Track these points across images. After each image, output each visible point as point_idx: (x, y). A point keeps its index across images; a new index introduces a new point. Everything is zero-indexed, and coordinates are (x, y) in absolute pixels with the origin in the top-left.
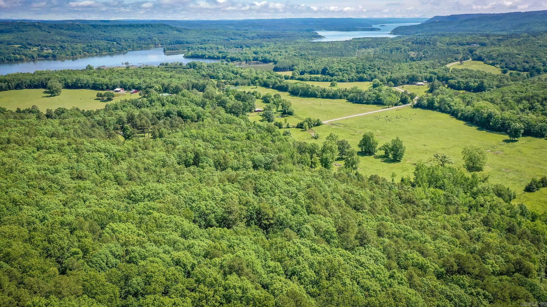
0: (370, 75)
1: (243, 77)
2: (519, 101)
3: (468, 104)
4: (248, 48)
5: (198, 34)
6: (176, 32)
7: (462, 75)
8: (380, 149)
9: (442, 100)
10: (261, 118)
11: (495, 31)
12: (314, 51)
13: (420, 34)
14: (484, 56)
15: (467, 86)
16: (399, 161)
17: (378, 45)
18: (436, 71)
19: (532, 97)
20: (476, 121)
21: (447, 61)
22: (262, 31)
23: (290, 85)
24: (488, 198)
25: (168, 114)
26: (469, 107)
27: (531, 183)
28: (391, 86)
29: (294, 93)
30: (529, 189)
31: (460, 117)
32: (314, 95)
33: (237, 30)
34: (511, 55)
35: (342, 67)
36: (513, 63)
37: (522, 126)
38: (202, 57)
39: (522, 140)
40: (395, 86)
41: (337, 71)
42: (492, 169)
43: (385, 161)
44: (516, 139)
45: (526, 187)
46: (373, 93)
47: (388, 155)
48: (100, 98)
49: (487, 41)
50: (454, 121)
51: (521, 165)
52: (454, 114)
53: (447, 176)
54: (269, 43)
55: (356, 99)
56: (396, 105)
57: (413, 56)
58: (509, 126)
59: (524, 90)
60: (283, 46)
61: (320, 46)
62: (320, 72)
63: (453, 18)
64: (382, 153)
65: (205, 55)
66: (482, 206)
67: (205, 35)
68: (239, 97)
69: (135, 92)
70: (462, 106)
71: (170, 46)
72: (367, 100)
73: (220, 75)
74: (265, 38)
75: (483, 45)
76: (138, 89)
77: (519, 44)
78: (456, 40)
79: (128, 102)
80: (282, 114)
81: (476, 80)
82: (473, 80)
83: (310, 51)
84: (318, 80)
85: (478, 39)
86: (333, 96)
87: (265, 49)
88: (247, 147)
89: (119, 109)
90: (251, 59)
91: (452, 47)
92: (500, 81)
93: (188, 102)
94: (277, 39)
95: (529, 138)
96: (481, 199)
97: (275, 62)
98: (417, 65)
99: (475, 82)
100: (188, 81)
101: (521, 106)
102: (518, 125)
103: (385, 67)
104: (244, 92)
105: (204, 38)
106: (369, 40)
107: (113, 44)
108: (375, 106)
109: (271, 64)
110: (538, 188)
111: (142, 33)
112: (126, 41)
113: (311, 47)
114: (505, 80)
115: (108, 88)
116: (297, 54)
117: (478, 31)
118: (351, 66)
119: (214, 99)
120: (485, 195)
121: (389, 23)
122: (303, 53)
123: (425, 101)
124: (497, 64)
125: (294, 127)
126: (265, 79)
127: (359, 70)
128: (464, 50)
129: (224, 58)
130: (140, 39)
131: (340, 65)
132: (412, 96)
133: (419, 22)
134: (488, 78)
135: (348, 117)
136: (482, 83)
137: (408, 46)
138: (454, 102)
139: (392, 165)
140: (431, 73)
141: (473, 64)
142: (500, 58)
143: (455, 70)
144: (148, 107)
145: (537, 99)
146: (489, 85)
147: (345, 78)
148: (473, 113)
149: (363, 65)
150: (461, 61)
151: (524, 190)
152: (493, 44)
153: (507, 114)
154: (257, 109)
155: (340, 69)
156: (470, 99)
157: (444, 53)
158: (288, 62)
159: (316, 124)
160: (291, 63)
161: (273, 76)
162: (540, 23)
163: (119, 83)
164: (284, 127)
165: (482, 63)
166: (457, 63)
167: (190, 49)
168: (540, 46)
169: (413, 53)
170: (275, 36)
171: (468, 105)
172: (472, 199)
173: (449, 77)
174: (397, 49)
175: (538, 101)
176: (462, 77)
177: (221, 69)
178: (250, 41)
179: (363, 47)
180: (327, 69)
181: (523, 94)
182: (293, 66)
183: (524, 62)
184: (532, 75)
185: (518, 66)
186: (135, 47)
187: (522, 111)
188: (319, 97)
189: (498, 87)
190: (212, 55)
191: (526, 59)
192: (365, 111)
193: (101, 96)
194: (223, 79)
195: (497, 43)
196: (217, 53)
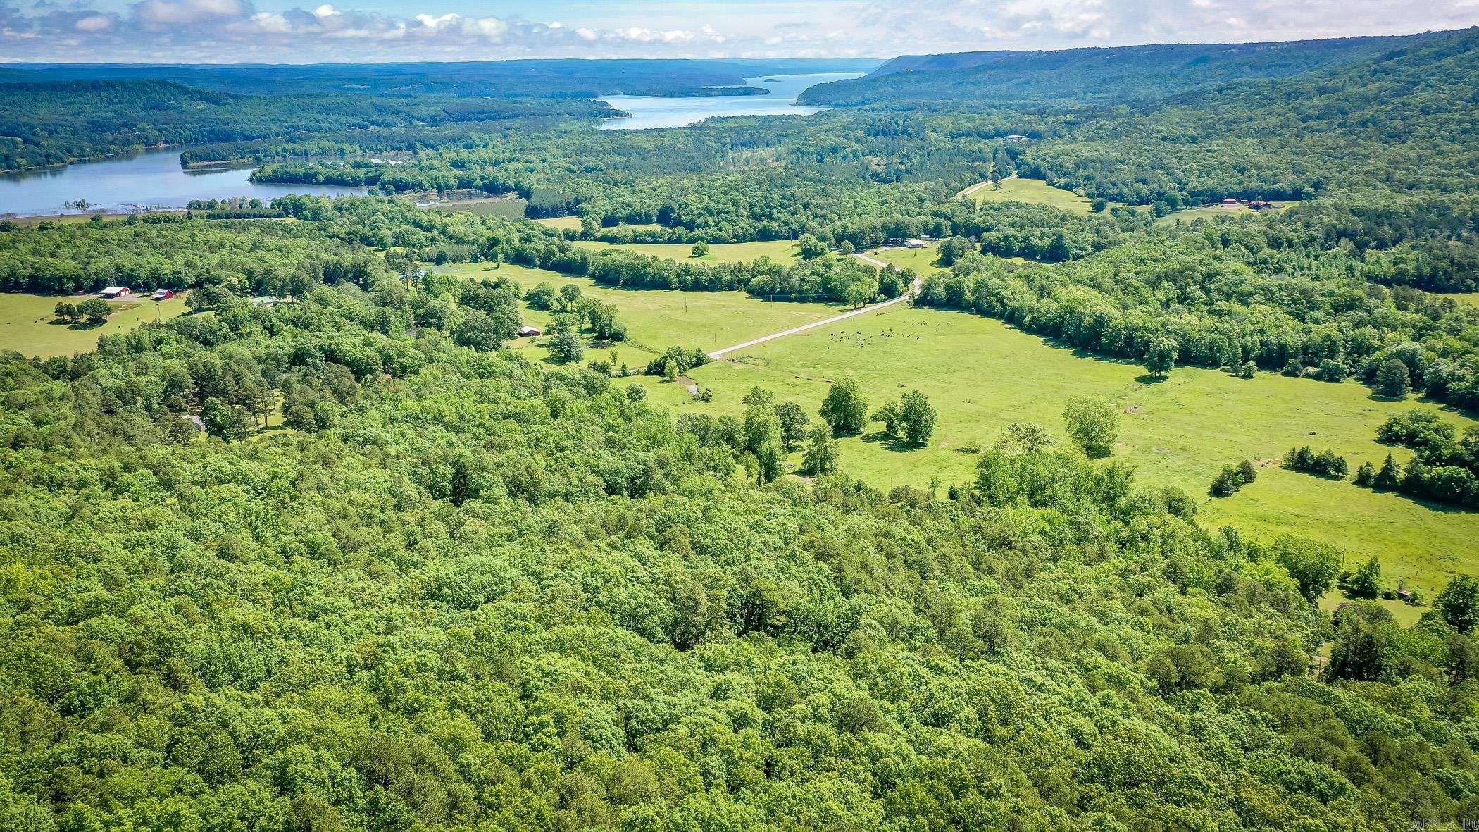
0: (786, 223)
1: (451, 238)
2: (1154, 283)
3: (1042, 292)
4: (431, 152)
5: (271, 110)
6: (201, 106)
7: (1010, 220)
8: (875, 418)
9: (979, 288)
10: (546, 353)
11: (1050, 98)
12: (618, 158)
13: (874, 105)
14: (1044, 166)
15: (1026, 247)
16: (923, 445)
17: (780, 138)
18: (945, 208)
19: (1181, 272)
20: (1067, 333)
21: (962, 181)
22: (452, 99)
23: (591, 259)
24: (1155, 520)
25: (299, 358)
26: (1046, 300)
27: (1223, 476)
28: (847, 252)
29: (607, 278)
30: (1219, 491)
31: (1030, 326)
32: (659, 284)
33: (381, 96)
34: (1106, 164)
35: (712, 205)
36: (1114, 184)
37: (1175, 344)
38: (308, 179)
39: (1176, 376)
40: (857, 251)
41: (700, 215)
42: (1130, 449)
43: (891, 448)
44: (1164, 374)
45: (1213, 486)
46: (812, 274)
47: (895, 432)
48: (65, 316)
49: (1041, 127)
50: (1015, 335)
51: (1189, 434)
52: (1013, 318)
53: (1057, 476)
54: (486, 137)
55: (772, 290)
56: (872, 301)
57: (878, 169)
58: (1146, 344)
59: (1158, 255)
60: (529, 145)
61: (630, 143)
62: (655, 218)
63: (944, 63)
64: (881, 427)
65: (315, 175)
66: (1145, 538)
67: (291, 112)
68: (473, 299)
69: (167, 296)
70: (1031, 300)
71: (200, 149)
72: (801, 292)
73: (387, 234)
74: (469, 120)
75: (1034, 136)
76: (174, 286)
77: (1115, 134)
78: (969, 125)
79: (164, 329)
80: (596, 338)
81: (1044, 230)
82: (1037, 232)
83: (607, 159)
84: (654, 239)
85: (1021, 121)
86: (712, 285)
87: (482, 153)
88: (568, 438)
89: (146, 350)
90: (453, 182)
91: (966, 144)
92: (1098, 232)
93: (338, 319)
94: (506, 123)
95: (1189, 369)
96: (1140, 523)
97: (525, 193)
98: (898, 195)
99: (1043, 235)
100: (308, 256)
101: (1160, 295)
102: (1166, 342)
103: (822, 202)
104: (472, 280)
105: (293, 120)
106: (753, 123)
107: (15, 144)
108: (820, 306)
109: (512, 195)
110: (1237, 485)
111: (94, 107)
112: (50, 133)
113: (608, 147)
114: (1108, 228)
115: (79, 288)
116: (576, 168)
117: (1011, 97)
118: (734, 203)
119: (408, 308)
120: (1147, 514)
121: (785, 72)
122: (590, 164)
123: (941, 289)
124: (1078, 186)
125: (639, 373)
126: (517, 244)
127: (757, 209)
128: (996, 151)
129: (371, 181)
130: (97, 126)
131: (706, 199)
132: (907, 277)
133: (859, 70)
134: (1069, 225)
135: (766, 338)
136: (1061, 237)
137: (858, 141)
138: (1010, 290)
139: (910, 455)
140: (935, 214)
141: (1022, 187)
142: (1082, 172)
143: (988, 207)
144: (226, 338)
145: (1192, 278)
146: (1075, 242)
147: (724, 233)
148: (1060, 316)
149: (766, 198)
150: (994, 179)
151: (1209, 494)
152: (1056, 134)
153: (1136, 316)
154: (526, 330)
155: (708, 210)
156: (1044, 282)
157: (951, 160)
158: (561, 192)
159: (694, 360)
160: (570, 195)
161: (535, 232)
162: (1147, 77)
163: (113, 271)
164: (613, 373)
165: (1043, 183)
166: (984, 184)
167: (261, 155)
168: (1164, 139)
169: (877, 160)
170: (496, 116)
171: (1042, 296)
172: (1121, 524)
173: (982, 225)
174: (834, 150)
175: (1195, 283)
176: (1012, 225)
177: (380, 215)
178: (431, 131)
179: (745, 145)
180: (673, 211)
181: (1158, 264)
182: (578, 201)
183: (1138, 182)
184: (1159, 213)
185: (1126, 190)
186: (88, 151)
187: (1166, 305)
188: (676, 289)
189: (1097, 247)
190: (335, 174)
191: (1141, 175)
192: (802, 321)
193: (70, 314)
194: (394, 245)
195: (1065, 132)
196: (348, 170)
